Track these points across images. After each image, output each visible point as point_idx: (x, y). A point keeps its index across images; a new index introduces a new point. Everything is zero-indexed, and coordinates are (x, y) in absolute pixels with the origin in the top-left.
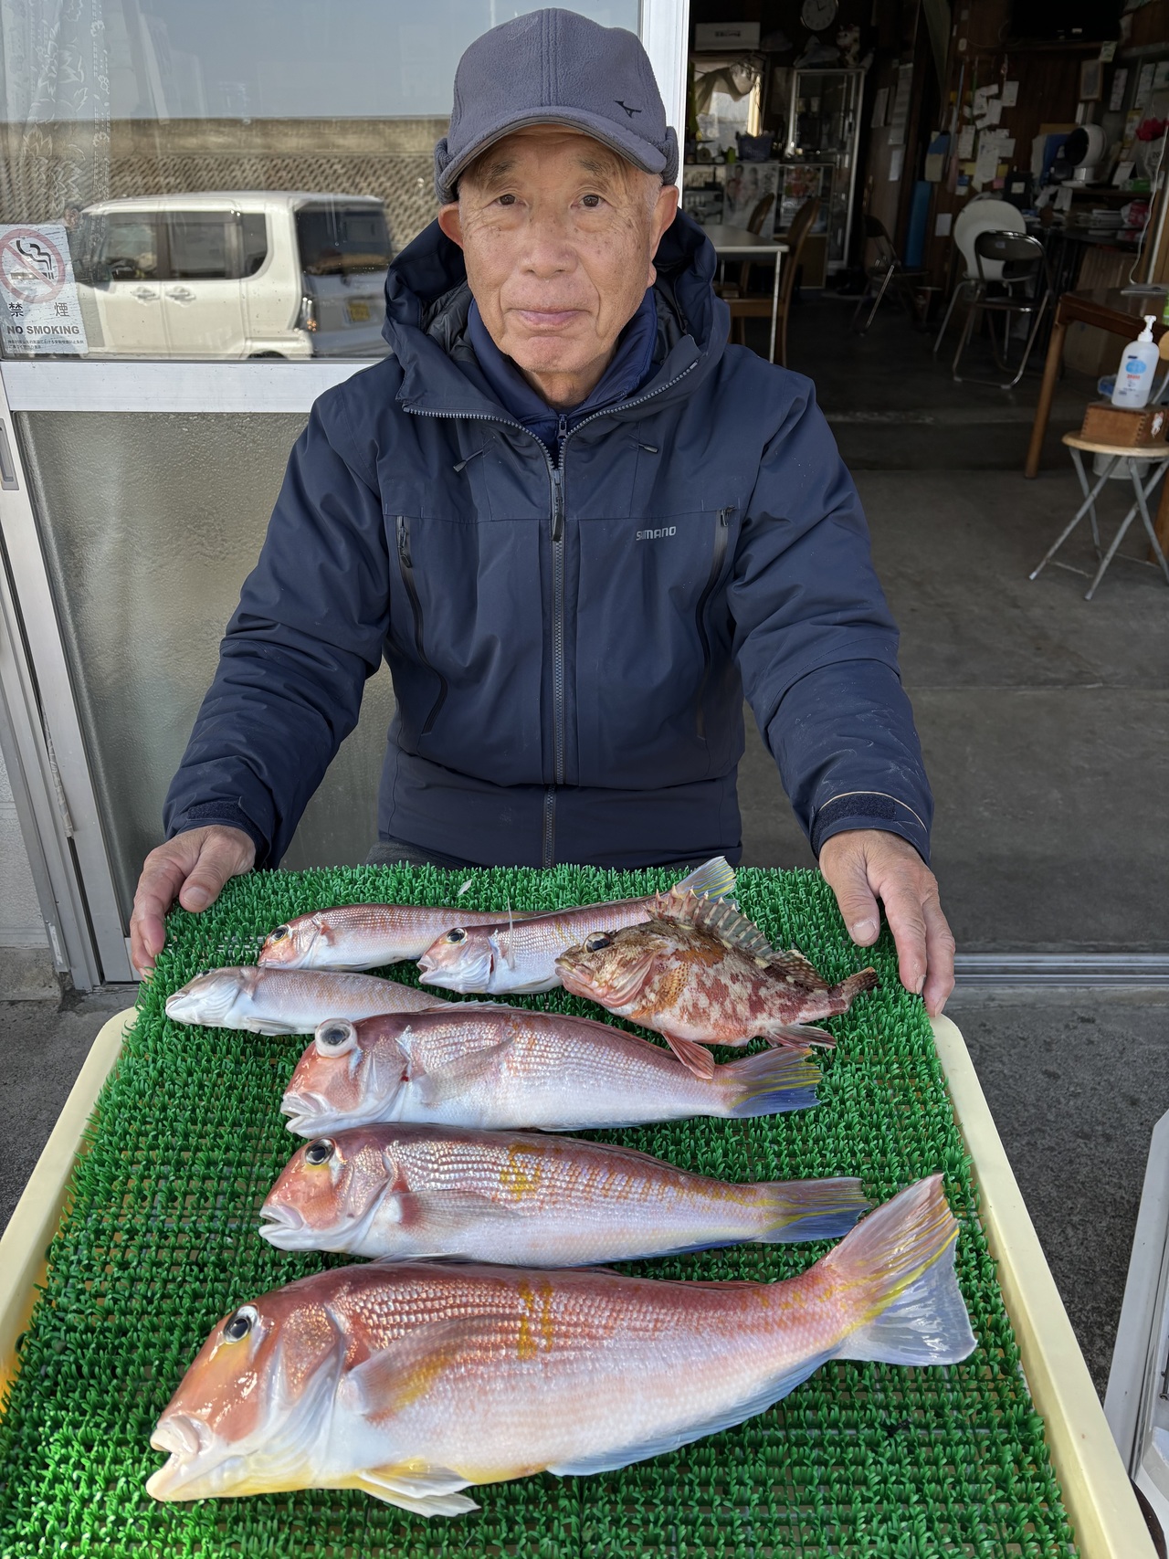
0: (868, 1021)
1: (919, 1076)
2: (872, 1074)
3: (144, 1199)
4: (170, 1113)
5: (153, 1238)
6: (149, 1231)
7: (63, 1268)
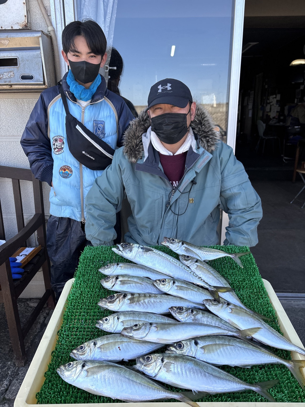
0: (247, 280)
1: (261, 292)
2: (250, 292)
3: (80, 321)
4: (85, 301)
5: (82, 330)
6: (81, 328)
7: (62, 335)
